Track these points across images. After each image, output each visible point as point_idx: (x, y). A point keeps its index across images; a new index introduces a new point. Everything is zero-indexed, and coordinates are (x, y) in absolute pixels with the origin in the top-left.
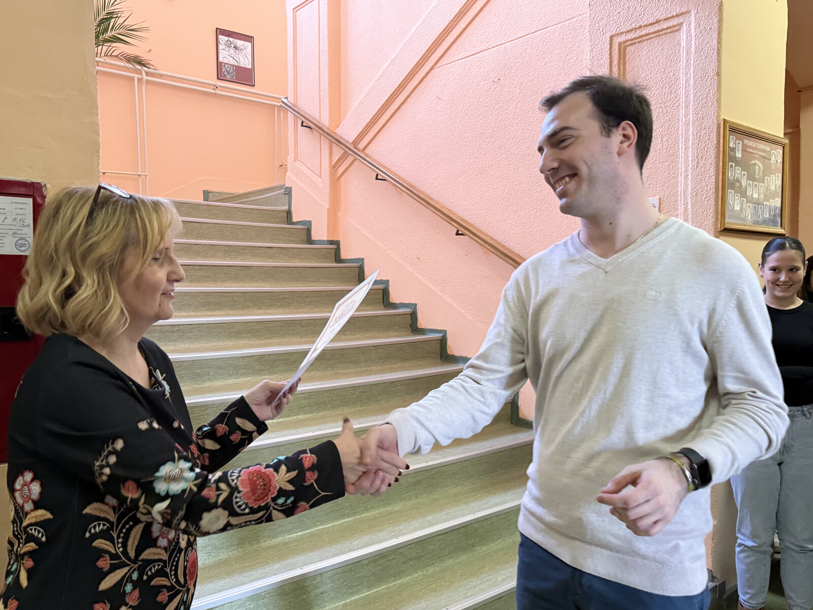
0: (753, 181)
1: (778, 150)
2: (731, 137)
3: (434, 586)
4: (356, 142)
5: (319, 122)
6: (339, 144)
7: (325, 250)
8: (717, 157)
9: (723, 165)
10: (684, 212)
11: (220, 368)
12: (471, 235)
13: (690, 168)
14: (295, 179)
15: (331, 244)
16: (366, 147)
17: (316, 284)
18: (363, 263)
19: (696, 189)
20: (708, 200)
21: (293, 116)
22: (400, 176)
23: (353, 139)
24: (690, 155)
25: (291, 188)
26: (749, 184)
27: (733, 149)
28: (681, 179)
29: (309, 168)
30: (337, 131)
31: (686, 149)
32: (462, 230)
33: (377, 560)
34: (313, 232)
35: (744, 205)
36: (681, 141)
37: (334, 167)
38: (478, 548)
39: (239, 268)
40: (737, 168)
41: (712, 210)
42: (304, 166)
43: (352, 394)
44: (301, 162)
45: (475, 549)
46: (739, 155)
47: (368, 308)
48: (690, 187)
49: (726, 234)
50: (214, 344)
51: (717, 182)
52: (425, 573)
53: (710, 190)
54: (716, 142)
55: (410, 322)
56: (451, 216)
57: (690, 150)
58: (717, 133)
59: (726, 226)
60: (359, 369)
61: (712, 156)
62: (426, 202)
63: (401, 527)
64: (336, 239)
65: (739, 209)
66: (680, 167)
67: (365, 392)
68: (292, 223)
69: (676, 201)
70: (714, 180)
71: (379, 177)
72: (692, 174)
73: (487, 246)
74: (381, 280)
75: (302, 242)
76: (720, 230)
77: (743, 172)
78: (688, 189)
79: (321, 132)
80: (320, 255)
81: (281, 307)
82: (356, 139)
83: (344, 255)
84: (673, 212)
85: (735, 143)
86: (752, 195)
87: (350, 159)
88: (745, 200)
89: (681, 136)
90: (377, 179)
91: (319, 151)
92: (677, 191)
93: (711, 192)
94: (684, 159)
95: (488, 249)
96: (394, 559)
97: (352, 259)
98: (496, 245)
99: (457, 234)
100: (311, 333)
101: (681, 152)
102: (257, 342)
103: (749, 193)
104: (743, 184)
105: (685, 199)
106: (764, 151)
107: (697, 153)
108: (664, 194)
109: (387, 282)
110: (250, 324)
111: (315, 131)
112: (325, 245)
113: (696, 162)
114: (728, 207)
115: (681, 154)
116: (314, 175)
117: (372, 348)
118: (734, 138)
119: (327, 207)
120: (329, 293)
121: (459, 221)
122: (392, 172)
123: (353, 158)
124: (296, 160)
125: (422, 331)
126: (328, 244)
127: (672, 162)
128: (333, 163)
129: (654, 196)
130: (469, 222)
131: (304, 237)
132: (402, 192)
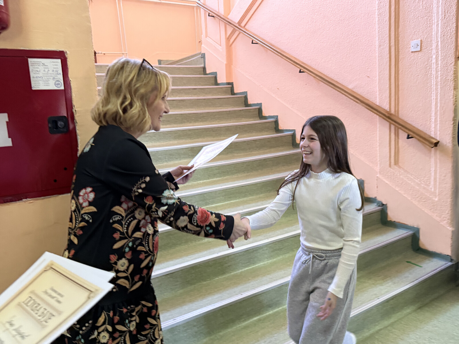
4: (240, 23)
5: (218, 12)
6: (230, 24)
7: (225, 88)
10: (436, 47)
11: (171, 155)
12: (308, 72)
13: (440, 19)
14: (206, 48)
16: (245, 25)
17: (220, 108)
18: (247, 94)
19: (444, 32)
20: (451, 38)
21: (204, 10)
22: (266, 40)
23: (238, 20)
24: (440, 11)
25: (204, 54)
28: (434, 27)
29: (214, 41)
30: (228, 17)
31: (438, 7)
32: (303, 69)
34: (218, 79)
37: (228, 39)
39: (178, 101)
41: (454, 44)
42: (211, 40)
43: (242, 166)
44: (210, 38)
47: (251, 120)
48: (440, 31)
50: (167, 143)
52: (284, 257)
53: (453, 32)
55: (274, 126)
56: (296, 61)
57: (440, 8)
62: (281, 54)
63: (270, 234)
64: (231, 82)
66: (434, 19)
67: (249, 165)
68: (206, 74)
69: (431, 41)
70: (455, 26)
71: (254, 42)
72: (441, 23)
73: (317, 77)
74: (258, 103)
75: (212, 85)
76: (458, 56)
78: (438, 32)
79: (219, 18)
80: (223, 91)
81: (202, 121)
82: (240, 20)
83: (236, 91)
84: (429, 48)
87: (237, 33)
90: (252, 43)
91: (219, 30)
92: (432, 35)
93: (453, 33)
94: (436, 14)
95: (318, 79)
97: (241, 93)
99: (300, 72)
100: (219, 135)
101: (435, 10)
102: (190, 141)
105: (437, 39)
107: (444, 9)
108: (424, 37)
109: (261, 104)
110: (185, 131)
111: (216, 18)
112: (225, 85)
113: (444, 15)
115: (434, 11)
116: (217, 44)
119: (225, 63)
120: (228, 112)
121: (301, 64)
122: (260, 38)
123: (238, 32)
124: (206, 36)
125: (282, 131)
126: (227, 85)
127: (429, 16)
128: (227, 36)
129: (418, 39)
130: (307, 64)
131: (213, 82)
132: (267, 50)
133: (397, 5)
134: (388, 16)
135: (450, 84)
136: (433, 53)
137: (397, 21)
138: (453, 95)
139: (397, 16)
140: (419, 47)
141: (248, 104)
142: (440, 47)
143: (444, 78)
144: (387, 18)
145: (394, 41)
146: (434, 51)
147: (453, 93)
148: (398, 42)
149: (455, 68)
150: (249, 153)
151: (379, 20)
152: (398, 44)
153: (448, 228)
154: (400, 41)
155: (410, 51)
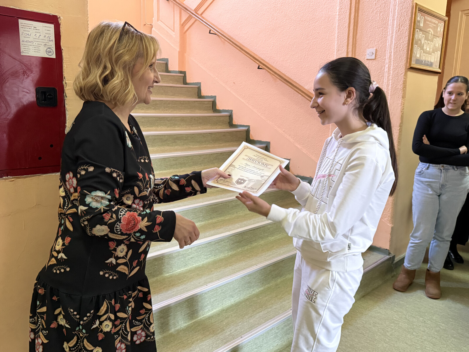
0: (428, 41)
1: (442, 24)
2: (419, 14)
3: (248, 255)
4: (196, 10)
6: (186, 11)
7: (177, 77)
8: (410, 26)
9: (413, 31)
10: (389, 57)
12: (267, 69)
13: (395, 32)
14: (158, 33)
15: (181, 73)
16: (202, 13)
17: (173, 97)
18: (200, 85)
19: (397, 44)
20: (403, 51)
22: (224, 31)
23: (195, 8)
24: (395, 24)
26: (426, 42)
27: (419, 22)
28: (389, 38)
29: (167, 26)
30: (184, 2)
31: (393, 20)
32: (262, 66)
33: (219, 242)
34: (169, 66)
35: (422, 54)
36: (391, 15)
37: (183, 25)
38: (269, 238)
40: (420, 32)
41: (405, 56)
42: (163, 24)
43: (199, 159)
44: (161, 21)
45: (268, 238)
46: (422, 25)
47: (204, 112)
48: (393, 43)
49: (411, 70)
51: (409, 40)
52: (243, 249)
54: (410, 17)
55: (228, 120)
56: (255, 56)
57: (395, 21)
58: (411, 11)
59: (412, 66)
60: (201, 146)
61: (407, 25)
62: (241, 48)
63: (230, 227)
64: (183, 70)
65: (419, 56)
66: (389, 31)
67: (207, 158)
69: (385, 51)
71: (211, 32)
72: (395, 36)
73: (276, 75)
74: (211, 96)
75: (163, 72)
76: (408, 68)
77: (423, 35)
78: (392, 43)
79: (174, 2)
80: (174, 79)
81: (155, 109)
82: (197, 7)
83: (188, 81)
84: (383, 57)
85: (420, 18)
86: (426, 49)
87: (192, 21)
88: (422, 51)
89: (391, 12)
90: (210, 33)
91: (173, 15)
92: (386, 45)
93: (405, 46)
94: (392, 26)
95: (276, 77)
96: (228, 242)
97: (193, 83)
98: (282, 75)
99: (259, 68)
100: (173, 125)
101: (390, 22)
103: (425, 48)
104: (422, 42)
105: (390, 50)
106: (435, 24)
107: (399, 23)
108: (379, 47)
109: (215, 97)
112: (177, 73)
113: (398, 28)
114: (413, 55)
116: (170, 30)
117: (209, 134)
118: (420, 14)
119: (178, 50)
120: (182, 102)
121: (260, 60)
122: (219, 29)
123: (195, 20)
124: (158, 20)
125: (236, 126)
126: (179, 73)
127: (385, 28)
128: (182, 23)
129: (373, 47)
130: (266, 61)
131: (164, 69)
132: (225, 41)
133: (356, 13)
134: (348, 23)
135: (399, 93)
136: (386, 62)
137: (355, 29)
138: (401, 103)
139: (356, 24)
140: (374, 55)
141: (201, 96)
142: (392, 58)
143: (395, 86)
144: (347, 24)
145: (351, 47)
146: (387, 61)
147: (402, 101)
148: (355, 49)
149: (404, 78)
150: (205, 146)
151: (339, 26)
152: (355, 51)
153: (389, 224)
154: (357, 47)
155: (366, 58)
